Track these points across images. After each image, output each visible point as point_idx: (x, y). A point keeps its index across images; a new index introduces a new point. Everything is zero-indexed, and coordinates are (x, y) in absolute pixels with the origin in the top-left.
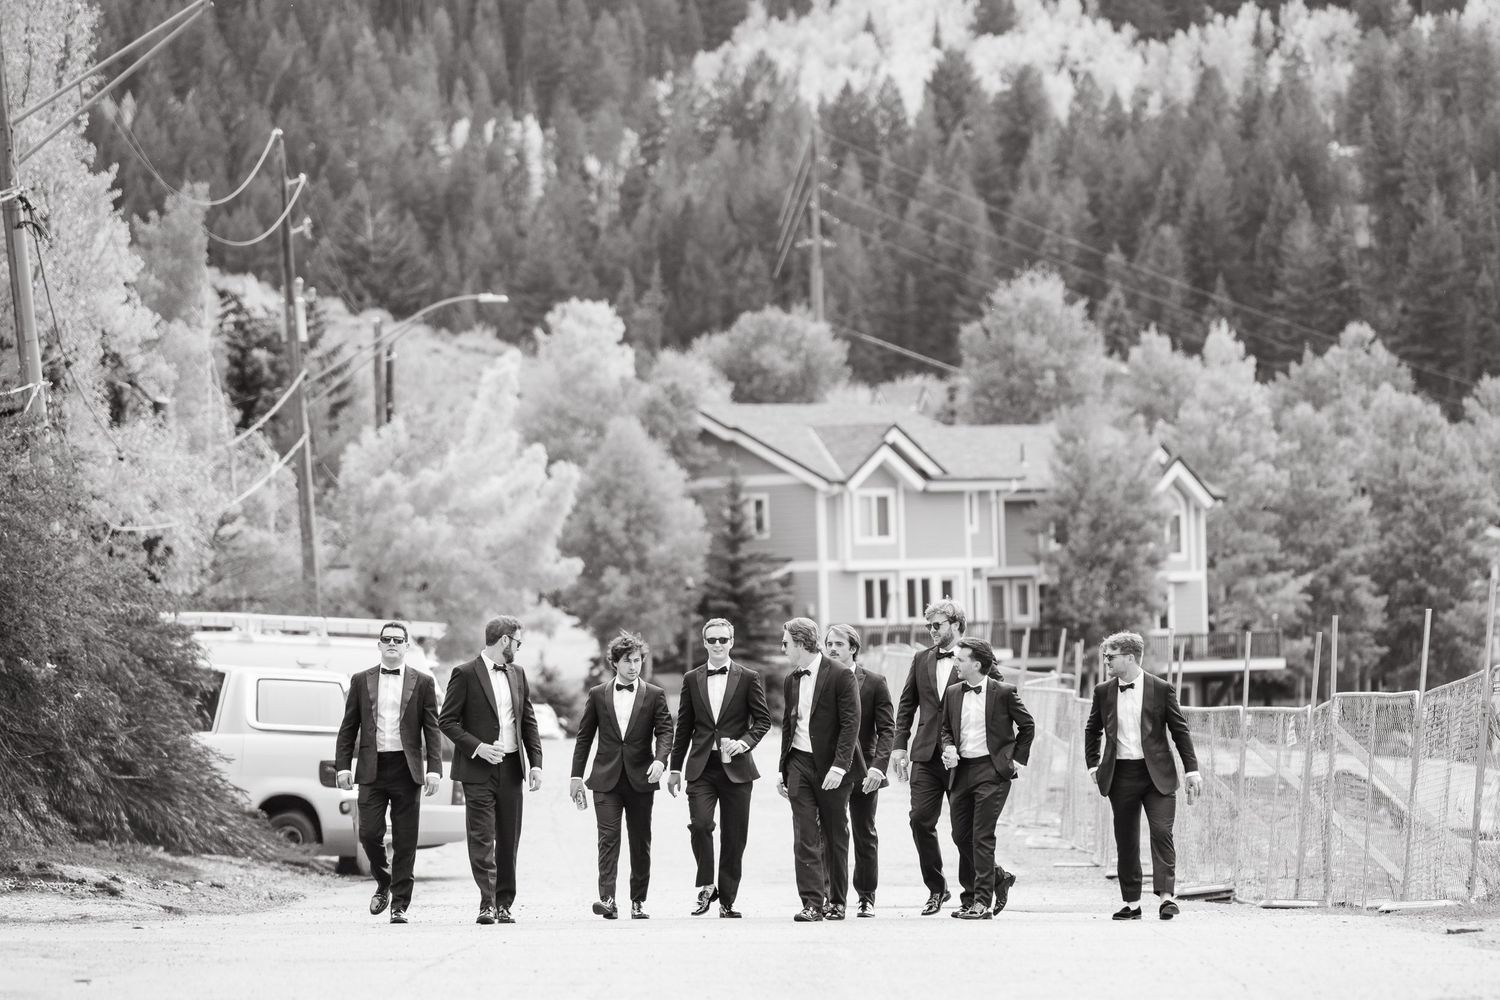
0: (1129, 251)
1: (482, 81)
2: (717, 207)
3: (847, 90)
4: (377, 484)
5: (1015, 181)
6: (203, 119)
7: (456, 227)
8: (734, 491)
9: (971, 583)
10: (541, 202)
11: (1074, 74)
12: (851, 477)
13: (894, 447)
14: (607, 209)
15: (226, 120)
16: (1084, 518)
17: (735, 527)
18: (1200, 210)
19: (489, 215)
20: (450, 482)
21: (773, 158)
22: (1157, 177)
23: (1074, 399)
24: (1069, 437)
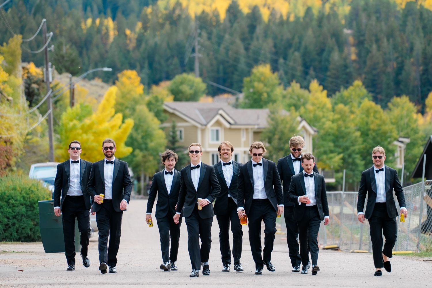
0: (285, 58)
1: (95, 8)
2: (164, 45)
3: (203, 12)
4: (71, 124)
5: (252, 38)
6: (13, 18)
7: (87, 49)
8: (174, 127)
9: (243, 155)
10: (113, 43)
11: (269, 8)
12: (208, 123)
13: (221, 115)
14: (132, 45)
15: (20, 18)
16: (277, 137)
17: (174, 138)
18: (306, 48)
19: (97, 46)
20: (93, 124)
21: (181, 31)
22: (293, 38)
23: (274, 101)
24: (272, 113)
